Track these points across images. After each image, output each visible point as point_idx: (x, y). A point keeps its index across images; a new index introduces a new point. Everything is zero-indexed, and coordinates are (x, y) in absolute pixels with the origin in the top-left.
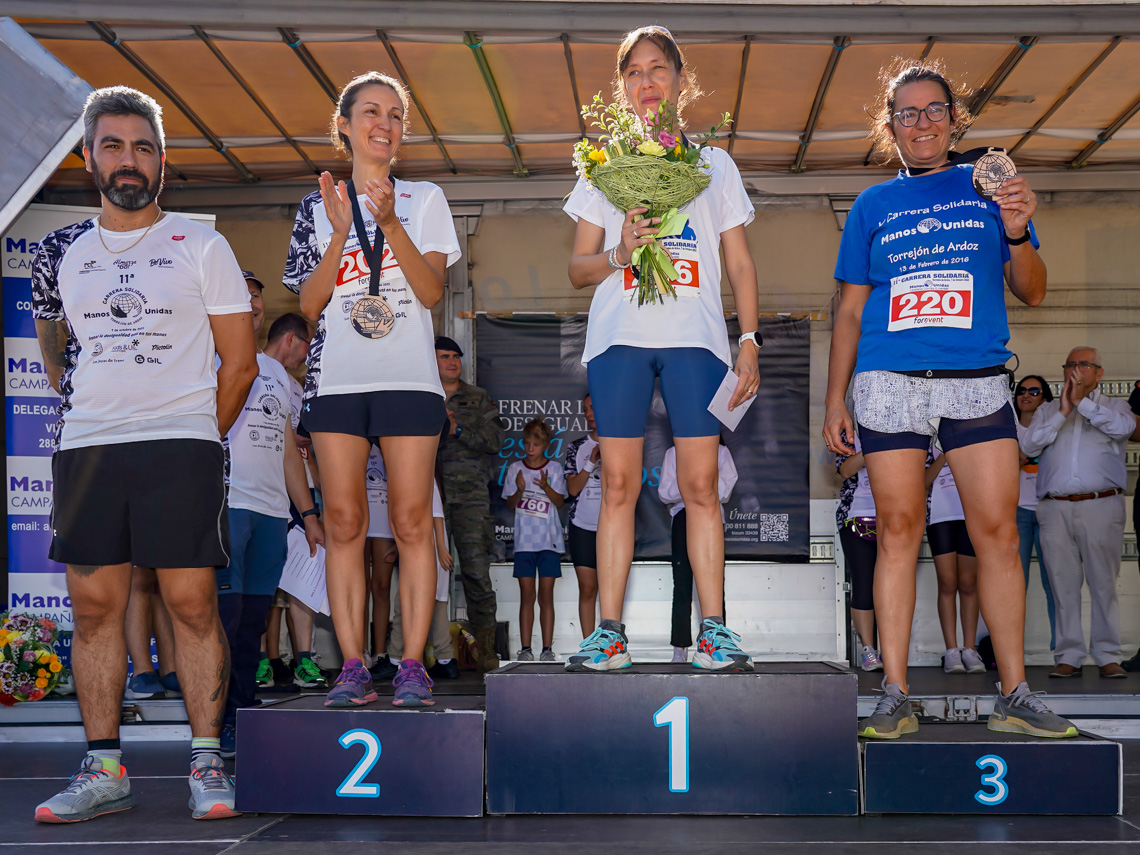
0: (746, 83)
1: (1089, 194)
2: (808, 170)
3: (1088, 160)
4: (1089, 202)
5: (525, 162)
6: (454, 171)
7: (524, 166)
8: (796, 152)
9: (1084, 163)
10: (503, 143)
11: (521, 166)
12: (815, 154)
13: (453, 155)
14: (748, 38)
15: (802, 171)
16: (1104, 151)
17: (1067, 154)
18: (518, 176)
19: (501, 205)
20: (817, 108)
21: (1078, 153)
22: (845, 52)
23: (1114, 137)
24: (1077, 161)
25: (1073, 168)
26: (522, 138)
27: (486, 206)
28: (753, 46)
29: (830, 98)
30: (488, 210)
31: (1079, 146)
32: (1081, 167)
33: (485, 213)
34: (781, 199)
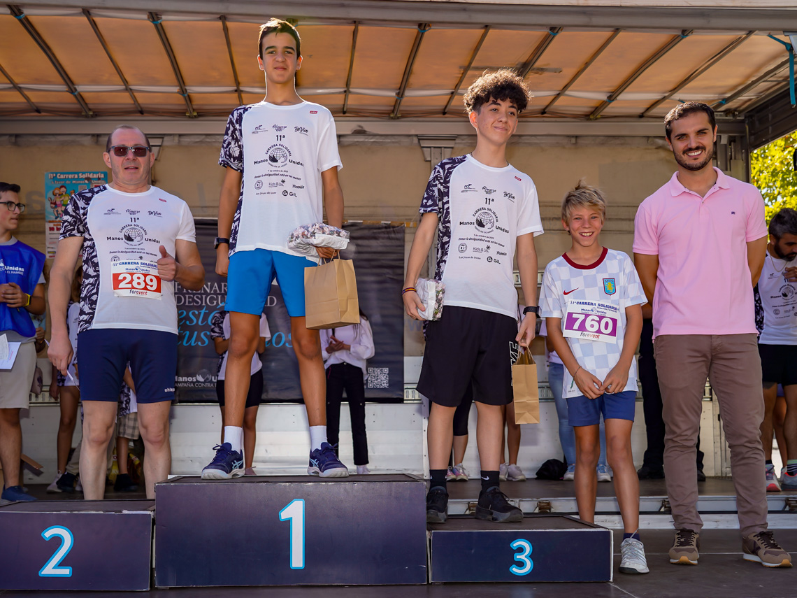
0: (356, 54)
1: (602, 138)
2: (402, 117)
3: (602, 114)
4: (602, 144)
5: (194, 107)
6: (142, 112)
7: (194, 110)
8: (393, 104)
9: (598, 116)
10: (178, 92)
11: (192, 110)
12: (407, 106)
13: (140, 101)
14: (356, 22)
15: (398, 118)
16: (613, 108)
17: (587, 110)
18: (189, 117)
19: (176, 138)
20: (408, 72)
21: (593, 109)
22: (426, 34)
23: (618, 98)
24: (593, 114)
25: (591, 119)
26: (193, 89)
27: (166, 138)
28: (361, 28)
29: (417, 66)
30: (167, 142)
31: (594, 104)
32: (596, 119)
33: (165, 144)
34: (383, 137)
